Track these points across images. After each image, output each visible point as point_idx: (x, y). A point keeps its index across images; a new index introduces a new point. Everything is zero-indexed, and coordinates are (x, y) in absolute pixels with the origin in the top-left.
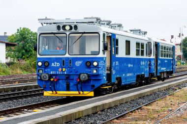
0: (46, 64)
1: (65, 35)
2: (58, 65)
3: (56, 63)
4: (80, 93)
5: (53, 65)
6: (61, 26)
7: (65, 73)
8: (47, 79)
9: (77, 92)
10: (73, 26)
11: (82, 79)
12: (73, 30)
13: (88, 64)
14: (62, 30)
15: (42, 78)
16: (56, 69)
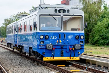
0: (47, 37)
1: (60, 16)
2: (56, 38)
3: (54, 37)
4: (70, 58)
5: (51, 38)
6: (58, 10)
7: (61, 44)
8: (51, 48)
9: (69, 58)
10: (66, 10)
11: (76, 48)
12: (66, 13)
13: (77, 37)
14: (58, 13)
15: (48, 48)
16: (54, 41)
